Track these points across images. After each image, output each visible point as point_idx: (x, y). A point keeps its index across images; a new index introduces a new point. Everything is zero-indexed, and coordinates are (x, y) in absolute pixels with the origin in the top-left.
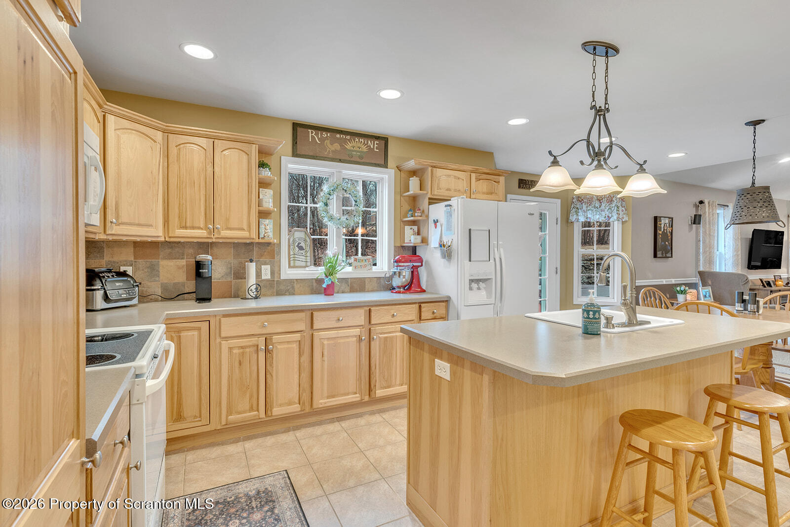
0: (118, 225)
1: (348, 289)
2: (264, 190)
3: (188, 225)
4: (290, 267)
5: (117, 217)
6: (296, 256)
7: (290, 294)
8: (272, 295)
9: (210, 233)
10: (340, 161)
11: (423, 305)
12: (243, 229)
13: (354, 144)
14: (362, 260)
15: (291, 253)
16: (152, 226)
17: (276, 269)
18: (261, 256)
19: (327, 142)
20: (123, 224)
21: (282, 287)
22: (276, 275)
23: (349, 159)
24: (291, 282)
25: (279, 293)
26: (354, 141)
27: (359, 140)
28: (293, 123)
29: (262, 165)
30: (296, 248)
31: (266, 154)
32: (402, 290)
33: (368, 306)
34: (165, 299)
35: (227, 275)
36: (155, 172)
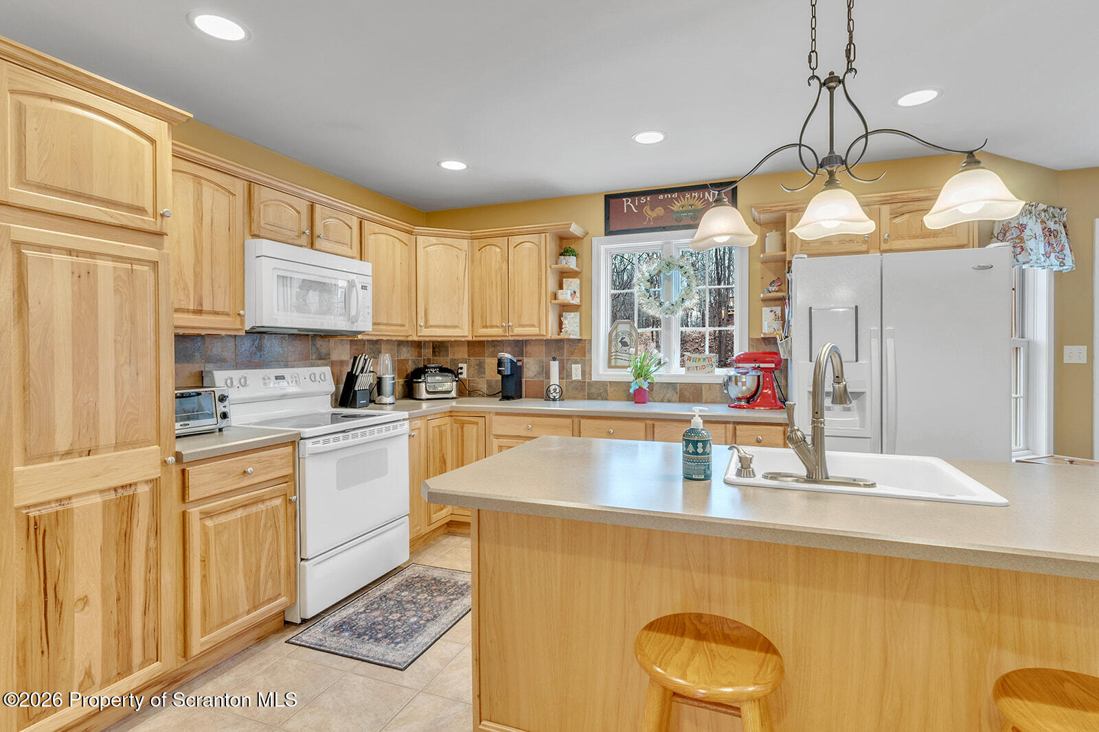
0: (427, 328)
1: (676, 397)
2: (568, 279)
3: (488, 324)
4: (610, 366)
5: (426, 321)
6: (619, 354)
7: (602, 399)
8: (583, 398)
9: (505, 331)
10: (664, 229)
11: (738, 427)
12: (533, 326)
13: (684, 202)
14: (699, 359)
15: (613, 350)
16: (458, 327)
17: (587, 370)
18: (572, 353)
19: (647, 209)
20: (431, 326)
21: (593, 390)
22: (587, 376)
23: (677, 224)
24: (604, 384)
25: (591, 397)
26: (684, 198)
27: (691, 196)
28: (606, 196)
29: (565, 252)
30: (619, 344)
31: (575, 239)
32: (743, 403)
33: (652, 419)
34: (489, 396)
35: (540, 374)
36: (461, 277)
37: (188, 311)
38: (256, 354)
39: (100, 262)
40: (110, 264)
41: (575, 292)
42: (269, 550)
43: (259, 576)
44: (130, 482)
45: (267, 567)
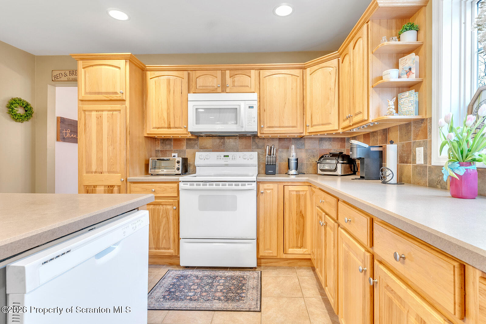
5: (312, 122)
8: (425, 185)
16: (331, 124)
17: (428, 153)
18: (417, 136)
21: (432, 176)
22: (428, 159)
36: (333, 87)
37: (165, 128)
38: (221, 145)
39: (104, 113)
40: (107, 113)
41: (410, 69)
42: (164, 227)
43: (159, 236)
44: (113, 185)
45: (163, 233)
